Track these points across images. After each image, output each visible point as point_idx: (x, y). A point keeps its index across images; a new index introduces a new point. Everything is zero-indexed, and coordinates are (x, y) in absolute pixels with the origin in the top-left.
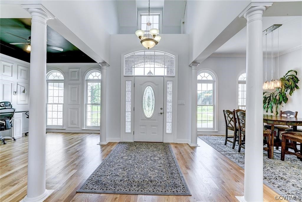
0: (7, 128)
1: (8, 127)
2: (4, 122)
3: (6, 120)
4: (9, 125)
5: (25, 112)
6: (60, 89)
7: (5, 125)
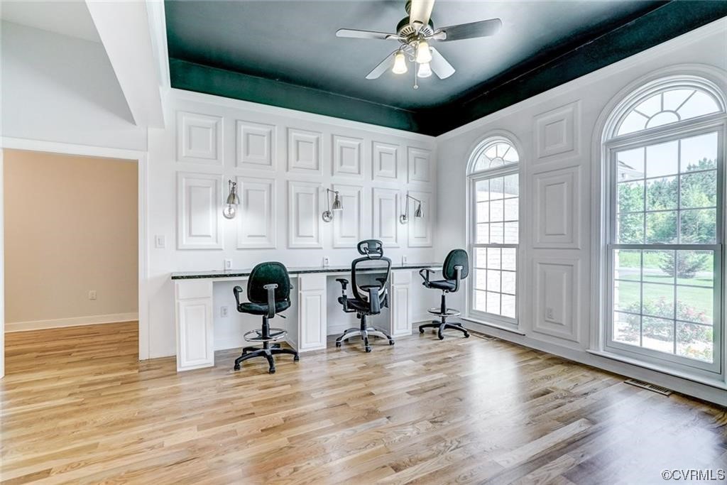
0: (372, 311)
1: (374, 306)
2: (367, 294)
3: (371, 288)
4: (378, 302)
5: (419, 267)
6: (507, 196)
7: (368, 301)
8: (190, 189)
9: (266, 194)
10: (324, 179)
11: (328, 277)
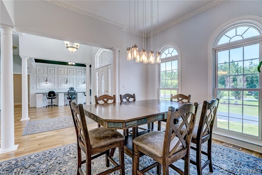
4: (73, 98)
8: (39, 79)
9: (54, 80)
10: (66, 76)
11: (64, 94)
